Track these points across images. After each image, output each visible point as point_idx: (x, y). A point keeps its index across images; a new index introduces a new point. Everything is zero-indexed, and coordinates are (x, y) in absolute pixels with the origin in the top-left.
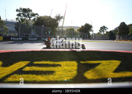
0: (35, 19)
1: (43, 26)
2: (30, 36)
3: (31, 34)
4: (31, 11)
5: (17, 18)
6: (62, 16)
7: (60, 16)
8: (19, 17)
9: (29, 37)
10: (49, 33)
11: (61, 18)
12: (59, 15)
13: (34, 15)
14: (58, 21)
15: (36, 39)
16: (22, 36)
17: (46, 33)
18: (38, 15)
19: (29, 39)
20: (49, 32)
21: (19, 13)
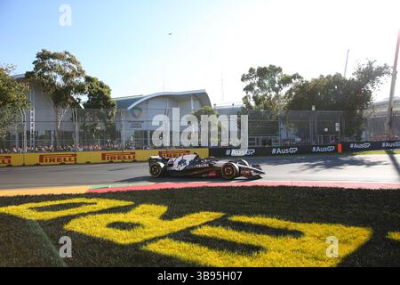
0: (291, 91)
1: (313, 109)
2: (276, 141)
3: (278, 138)
4: (279, 70)
5: (246, 97)
6: (382, 65)
7: (375, 66)
8: (249, 93)
9: (273, 144)
10: (337, 129)
11: (380, 72)
12: (370, 64)
13: (287, 80)
14: (369, 85)
15: (293, 150)
16: (254, 144)
17: (326, 130)
18: (299, 77)
19: (274, 151)
20: (337, 124)
21: (248, 83)
